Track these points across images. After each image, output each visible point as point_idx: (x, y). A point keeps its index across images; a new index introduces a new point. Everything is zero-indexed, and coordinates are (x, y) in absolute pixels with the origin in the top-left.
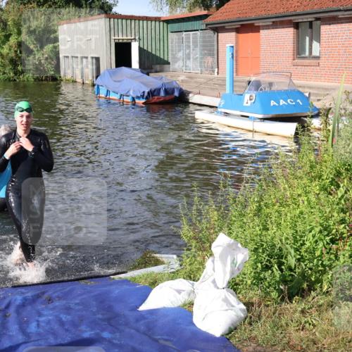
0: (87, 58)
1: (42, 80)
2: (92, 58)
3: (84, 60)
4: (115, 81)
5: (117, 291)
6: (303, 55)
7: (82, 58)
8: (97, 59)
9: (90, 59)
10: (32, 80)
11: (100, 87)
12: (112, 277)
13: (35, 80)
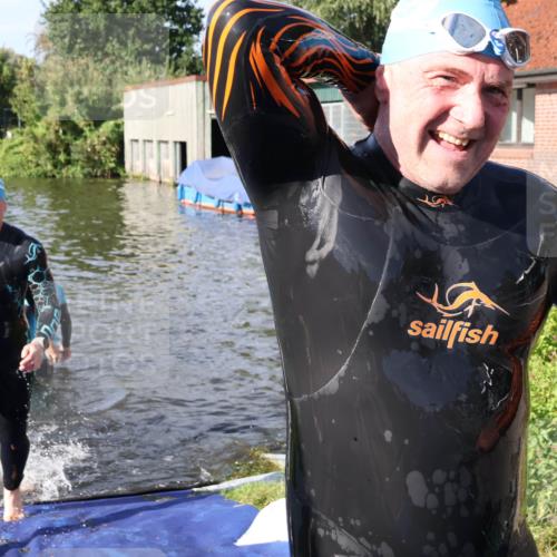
0: (166, 142)
1: (96, 176)
2: (175, 142)
3: (163, 145)
4: (211, 179)
5: (202, 514)
6: (508, 142)
7: (160, 142)
8: (183, 145)
9: (171, 145)
10: (81, 176)
11: (186, 189)
12: (195, 489)
13: (85, 176)
